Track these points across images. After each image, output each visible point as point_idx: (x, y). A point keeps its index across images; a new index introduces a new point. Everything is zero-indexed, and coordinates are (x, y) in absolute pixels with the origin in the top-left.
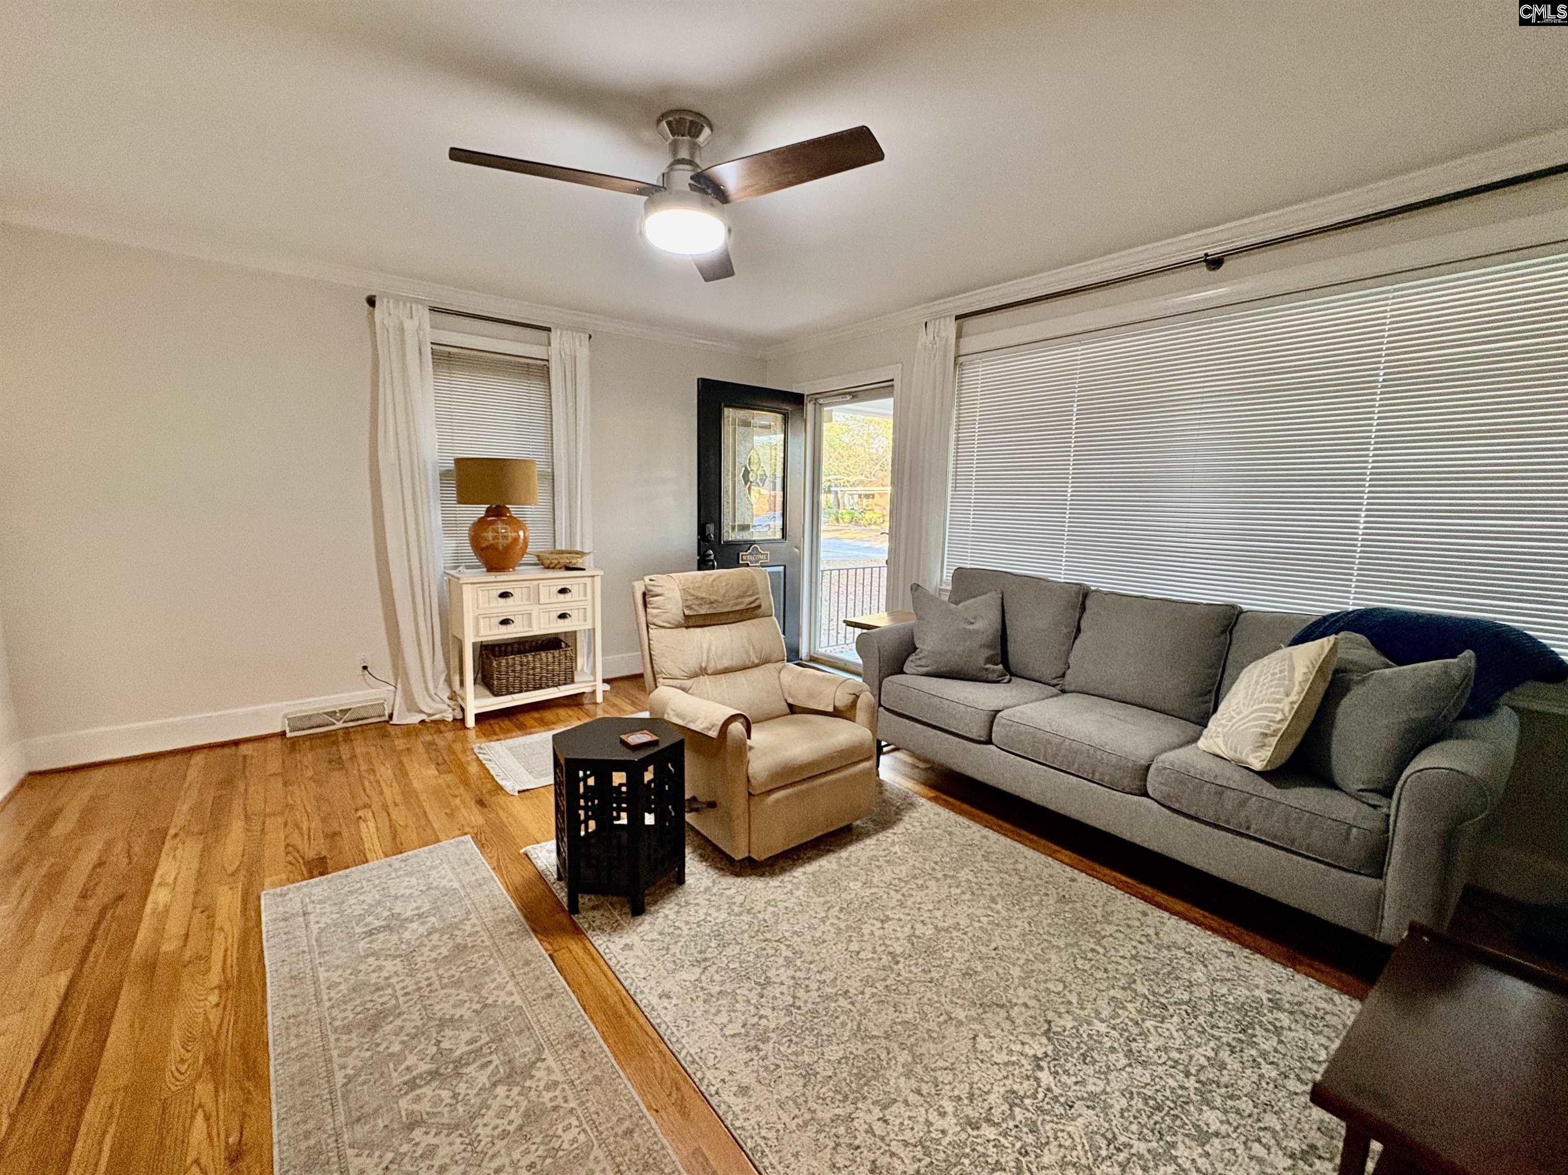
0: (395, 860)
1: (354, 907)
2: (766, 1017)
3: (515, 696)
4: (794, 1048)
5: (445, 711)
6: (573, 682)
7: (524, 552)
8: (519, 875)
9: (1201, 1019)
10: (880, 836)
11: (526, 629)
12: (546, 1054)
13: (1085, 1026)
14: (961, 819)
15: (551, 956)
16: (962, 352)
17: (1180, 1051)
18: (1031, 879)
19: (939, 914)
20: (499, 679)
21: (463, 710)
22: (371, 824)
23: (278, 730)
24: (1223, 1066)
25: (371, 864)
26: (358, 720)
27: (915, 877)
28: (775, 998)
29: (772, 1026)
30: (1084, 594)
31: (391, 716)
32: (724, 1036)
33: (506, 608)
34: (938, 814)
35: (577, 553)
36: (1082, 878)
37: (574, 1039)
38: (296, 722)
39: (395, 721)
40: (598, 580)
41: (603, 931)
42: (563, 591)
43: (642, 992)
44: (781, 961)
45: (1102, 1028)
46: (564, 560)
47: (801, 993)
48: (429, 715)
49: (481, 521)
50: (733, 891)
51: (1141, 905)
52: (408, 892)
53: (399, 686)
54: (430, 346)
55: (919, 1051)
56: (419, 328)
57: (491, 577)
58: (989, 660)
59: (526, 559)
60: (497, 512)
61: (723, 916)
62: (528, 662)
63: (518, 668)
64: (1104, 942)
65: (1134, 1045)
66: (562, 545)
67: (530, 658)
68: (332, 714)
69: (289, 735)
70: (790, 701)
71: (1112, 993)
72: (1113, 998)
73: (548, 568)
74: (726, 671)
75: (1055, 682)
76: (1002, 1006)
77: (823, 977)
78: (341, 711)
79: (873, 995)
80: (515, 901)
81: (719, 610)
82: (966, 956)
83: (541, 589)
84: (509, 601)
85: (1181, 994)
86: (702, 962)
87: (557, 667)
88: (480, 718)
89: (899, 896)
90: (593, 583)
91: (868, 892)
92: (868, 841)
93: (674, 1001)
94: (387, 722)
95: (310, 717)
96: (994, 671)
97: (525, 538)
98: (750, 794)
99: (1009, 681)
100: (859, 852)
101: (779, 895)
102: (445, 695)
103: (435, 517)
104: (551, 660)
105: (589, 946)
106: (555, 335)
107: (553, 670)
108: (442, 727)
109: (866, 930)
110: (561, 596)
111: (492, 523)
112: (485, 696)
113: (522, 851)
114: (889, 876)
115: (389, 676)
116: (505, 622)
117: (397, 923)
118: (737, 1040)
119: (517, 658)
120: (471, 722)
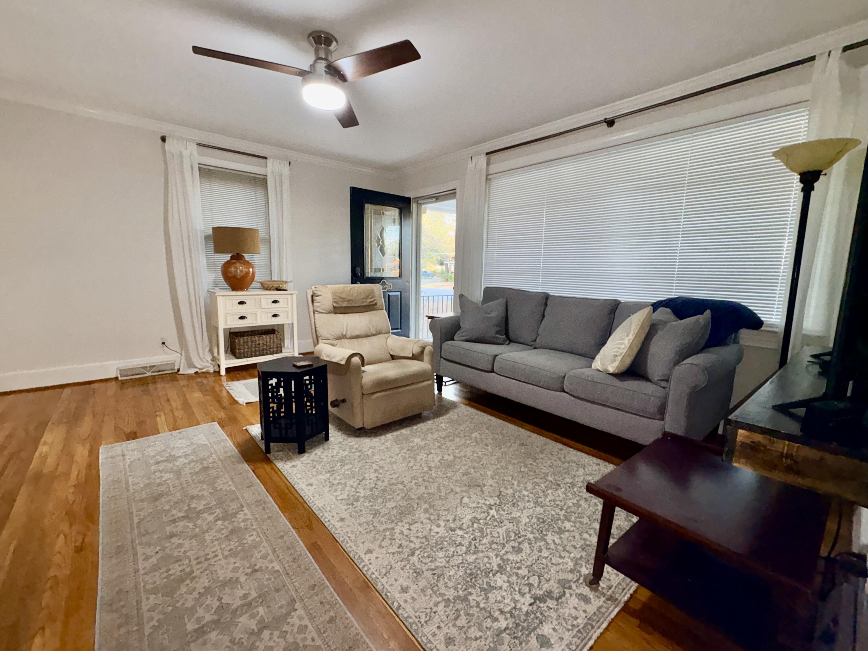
0: (175, 433)
1: (150, 451)
2: (360, 493)
3: (249, 359)
4: (371, 503)
5: (209, 367)
6: (281, 352)
7: (253, 279)
8: (240, 438)
9: (575, 490)
10: (436, 420)
11: (254, 322)
12: (245, 509)
13: (518, 493)
14: (479, 412)
15: (253, 471)
16: (490, 172)
17: (561, 501)
18: (509, 437)
19: (457, 451)
20: (239, 349)
21: (219, 366)
22: (163, 418)
23: (113, 376)
24: (580, 506)
25: (161, 434)
26: (159, 371)
27: (449, 436)
28: (366, 485)
29: (362, 495)
30: (546, 297)
31: (179, 370)
32: (337, 500)
33: (242, 310)
34: (468, 411)
35: (283, 282)
36: (535, 436)
37: (260, 502)
38: (124, 372)
39: (181, 372)
40: (295, 296)
41: (282, 460)
42: (275, 302)
43: (298, 484)
44: (372, 470)
45: (526, 493)
46: (276, 285)
47: (379, 483)
48: (200, 369)
49: (228, 262)
50: (353, 443)
51: (560, 446)
52: (180, 446)
53: (183, 354)
54: (197, 165)
55: (432, 504)
56: (191, 154)
57: (234, 293)
58: (497, 333)
59: (254, 284)
60: (237, 257)
61: (346, 453)
62: (256, 340)
63: (250, 344)
64: (538, 461)
65: (539, 500)
66: (275, 278)
67: (257, 338)
68: (145, 368)
69: (120, 379)
70: (392, 353)
71: (535, 480)
72: (535, 482)
73: (267, 289)
74: (357, 337)
75: (532, 343)
76: (480, 486)
77: (392, 476)
78: (150, 367)
79: (416, 483)
80: (237, 448)
81: (354, 305)
82: (466, 467)
83: (263, 301)
84: (244, 306)
85: (568, 480)
86: (332, 472)
87: (272, 344)
88: (228, 370)
89: (439, 444)
90: (292, 298)
91: (424, 442)
92: (428, 422)
93: (314, 487)
94: (176, 373)
95: (132, 369)
96: (500, 338)
97: (253, 273)
98: (363, 394)
99: (509, 344)
100: (422, 426)
101: (378, 444)
102: (209, 358)
103: (202, 260)
104: (268, 340)
105: (274, 467)
106: (269, 162)
107: (270, 345)
108: (208, 376)
109: (419, 458)
110: (274, 304)
111: (234, 263)
112: (230, 359)
113: (244, 428)
114: (435, 436)
115: (177, 347)
116: (242, 318)
117: (172, 459)
118: (343, 501)
119: (249, 338)
120: (223, 372)
